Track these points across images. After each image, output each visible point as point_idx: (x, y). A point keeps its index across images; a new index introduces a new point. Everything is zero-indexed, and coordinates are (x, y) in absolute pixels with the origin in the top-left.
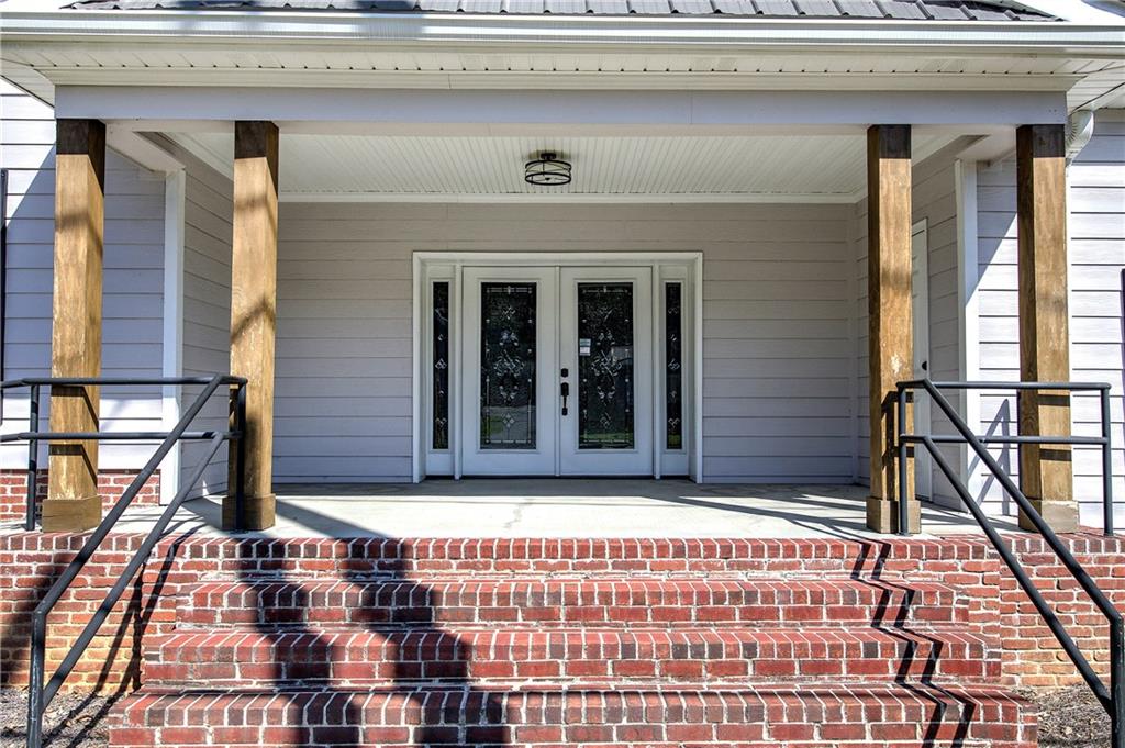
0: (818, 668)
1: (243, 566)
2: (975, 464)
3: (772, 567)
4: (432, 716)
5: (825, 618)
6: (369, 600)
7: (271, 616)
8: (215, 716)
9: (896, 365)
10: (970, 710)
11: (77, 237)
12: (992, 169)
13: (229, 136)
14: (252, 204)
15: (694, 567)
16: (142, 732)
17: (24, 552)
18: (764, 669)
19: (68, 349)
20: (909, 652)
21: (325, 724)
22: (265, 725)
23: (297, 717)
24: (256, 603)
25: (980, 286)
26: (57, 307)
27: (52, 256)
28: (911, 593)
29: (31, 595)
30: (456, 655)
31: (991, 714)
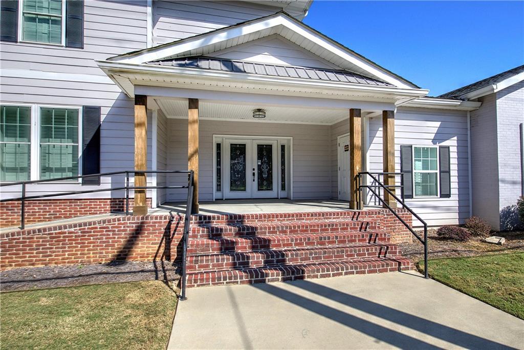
0: (351, 241)
1: (199, 223)
2: (369, 191)
3: (334, 218)
4: (268, 257)
5: (349, 230)
6: (239, 230)
7: (213, 235)
8: (212, 260)
9: (358, 168)
10: (388, 248)
11: (142, 130)
12: (373, 120)
13: (187, 102)
14: (194, 122)
15: (315, 219)
16: (193, 266)
17: (131, 221)
18: (340, 242)
19: (140, 163)
20: (371, 236)
21: (241, 261)
22: (225, 262)
23: (234, 259)
24: (209, 232)
25: (370, 148)
26: (136, 150)
27: (134, 135)
28: (368, 223)
29: (133, 234)
30: (267, 242)
31: (392, 249)
